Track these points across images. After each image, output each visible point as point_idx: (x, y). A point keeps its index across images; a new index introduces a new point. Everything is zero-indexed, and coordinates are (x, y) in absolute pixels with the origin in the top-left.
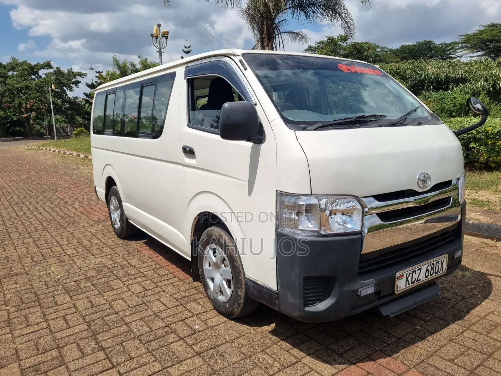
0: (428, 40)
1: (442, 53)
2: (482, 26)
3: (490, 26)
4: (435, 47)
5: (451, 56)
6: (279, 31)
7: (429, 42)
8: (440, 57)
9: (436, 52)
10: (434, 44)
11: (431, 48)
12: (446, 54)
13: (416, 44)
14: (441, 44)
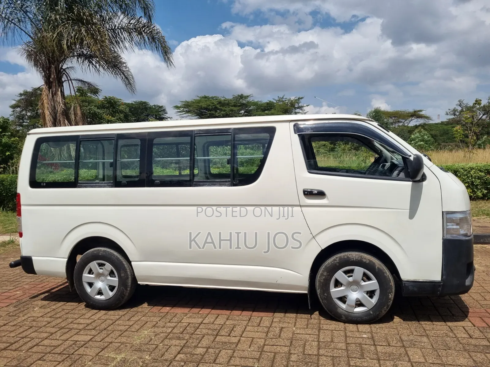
0: (143, 101)
1: (157, 114)
2: (198, 96)
3: (203, 97)
4: (150, 108)
5: (163, 116)
6: (69, 77)
7: (145, 103)
8: (154, 116)
9: (152, 112)
10: (148, 105)
11: (147, 108)
12: (160, 115)
13: (133, 103)
14: (154, 106)
